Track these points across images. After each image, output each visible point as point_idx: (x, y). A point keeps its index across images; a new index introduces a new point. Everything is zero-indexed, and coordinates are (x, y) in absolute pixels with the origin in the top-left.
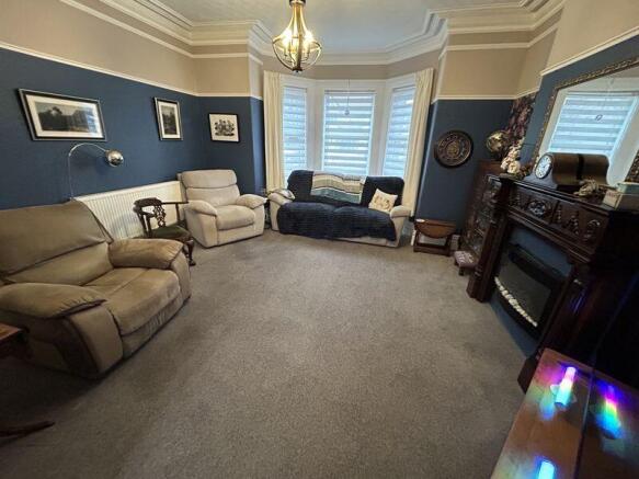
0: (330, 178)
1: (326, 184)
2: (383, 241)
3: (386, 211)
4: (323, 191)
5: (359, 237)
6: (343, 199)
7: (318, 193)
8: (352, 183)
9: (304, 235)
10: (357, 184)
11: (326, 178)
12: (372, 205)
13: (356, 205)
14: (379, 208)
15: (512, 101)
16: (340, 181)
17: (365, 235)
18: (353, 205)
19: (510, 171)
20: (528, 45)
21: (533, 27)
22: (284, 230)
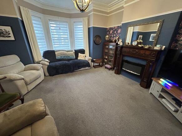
0: (63, 52)
1: (61, 54)
2: (87, 68)
3: (84, 59)
4: (61, 57)
5: (80, 68)
6: (69, 58)
7: (59, 58)
8: (71, 52)
9: (61, 74)
10: (72, 52)
11: (61, 52)
12: (79, 58)
13: (74, 59)
14: (82, 59)
15: (107, 28)
16: (66, 52)
17: (82, 67)
18: (73, 59)
19: (120, 44)
20: (108, 15)
21: (108, 11)
22: (51, 75)
